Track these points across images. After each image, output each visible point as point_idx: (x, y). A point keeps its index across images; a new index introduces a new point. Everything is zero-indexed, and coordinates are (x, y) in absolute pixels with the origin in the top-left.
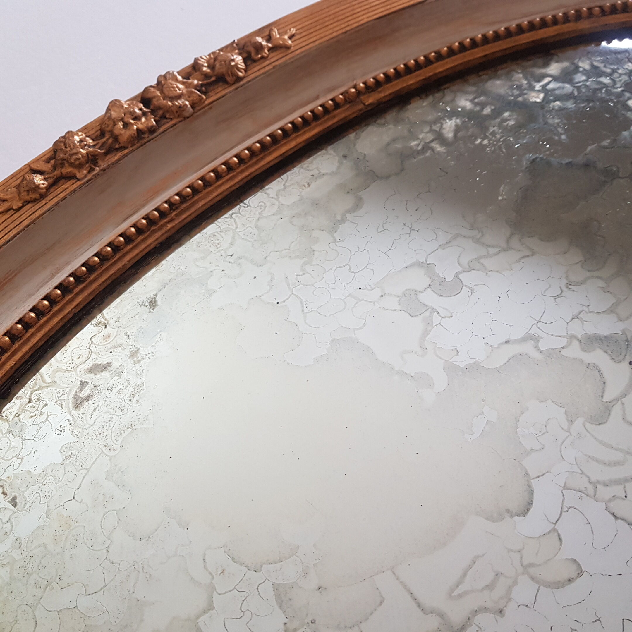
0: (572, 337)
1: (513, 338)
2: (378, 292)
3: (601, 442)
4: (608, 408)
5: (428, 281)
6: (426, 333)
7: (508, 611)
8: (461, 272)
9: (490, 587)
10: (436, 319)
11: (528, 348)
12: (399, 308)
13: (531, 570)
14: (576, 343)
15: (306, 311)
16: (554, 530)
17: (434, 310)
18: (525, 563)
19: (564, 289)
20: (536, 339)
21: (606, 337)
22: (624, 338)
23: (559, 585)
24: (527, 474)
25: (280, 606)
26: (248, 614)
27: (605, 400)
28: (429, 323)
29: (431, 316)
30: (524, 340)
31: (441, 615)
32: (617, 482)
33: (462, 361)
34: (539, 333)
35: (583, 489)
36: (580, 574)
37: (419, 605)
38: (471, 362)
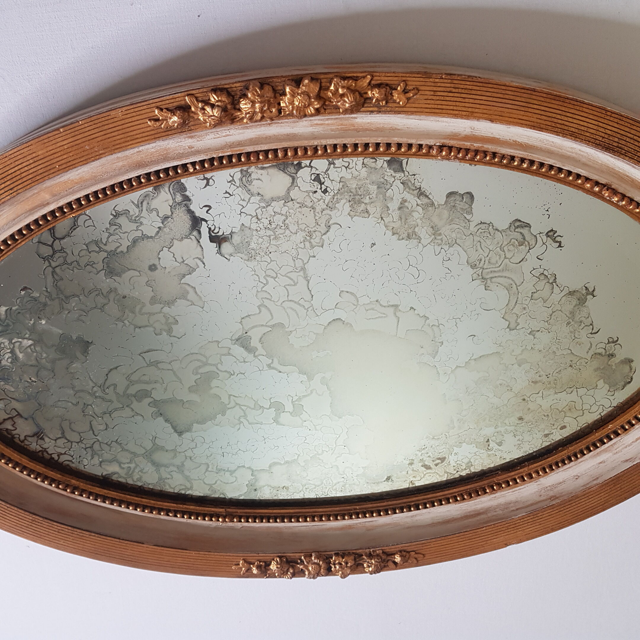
0: (255, 356)
1: (277, 372)
2: (305, 424)
3: (289, 318)
4: (274, 326)
5: (282, 414)
6: (304, 396)
7: (376, 299)
8: (266, 409)
9: (373, 309)
10: (295, 398)
11: (276, 364)
12: (304, 412)
13: (356, 304)
14: (256, 354)
15: (338, 436)
16: (335, 308)
17: (292, 402)
18: (355, 307)
19: (236, 374)
20: (269, 366)
21: (243, 347)
22: (237, 342)
23: (352, 294)
24: (325, 329)
25: (438, 352)
26: (449, 357)
27: (271, 329)
28: (300, 399)
29: (296, 401)
30: (273, 368)
31: (395, 314)
32: (299, 304)
33: (304, 378)
34: (265, 366)
35: (312, 311)
36: (343, 291)
37: (398, 321)
38: (301, 375)
